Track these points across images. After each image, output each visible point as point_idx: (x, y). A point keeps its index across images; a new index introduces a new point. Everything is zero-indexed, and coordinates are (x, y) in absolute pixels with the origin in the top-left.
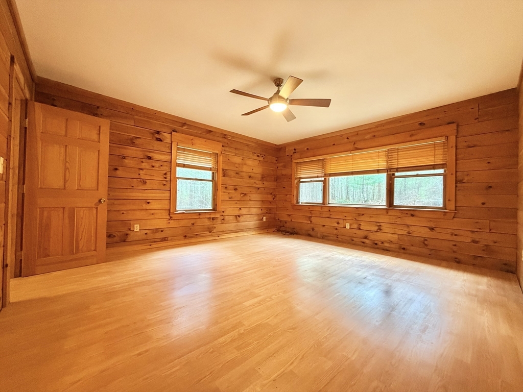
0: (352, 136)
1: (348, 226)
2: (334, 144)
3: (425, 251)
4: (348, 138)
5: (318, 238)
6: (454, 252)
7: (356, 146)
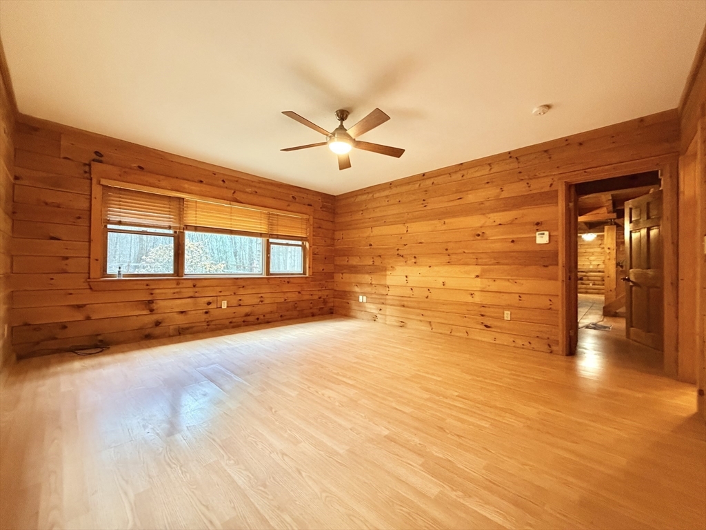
0: (231, 181)
1: (224, 305)
2: (201, 182)
3: (295, 313)
4: (223, 181)
5: (170, 336)
6: (311, 308)
7: (235, 196)
